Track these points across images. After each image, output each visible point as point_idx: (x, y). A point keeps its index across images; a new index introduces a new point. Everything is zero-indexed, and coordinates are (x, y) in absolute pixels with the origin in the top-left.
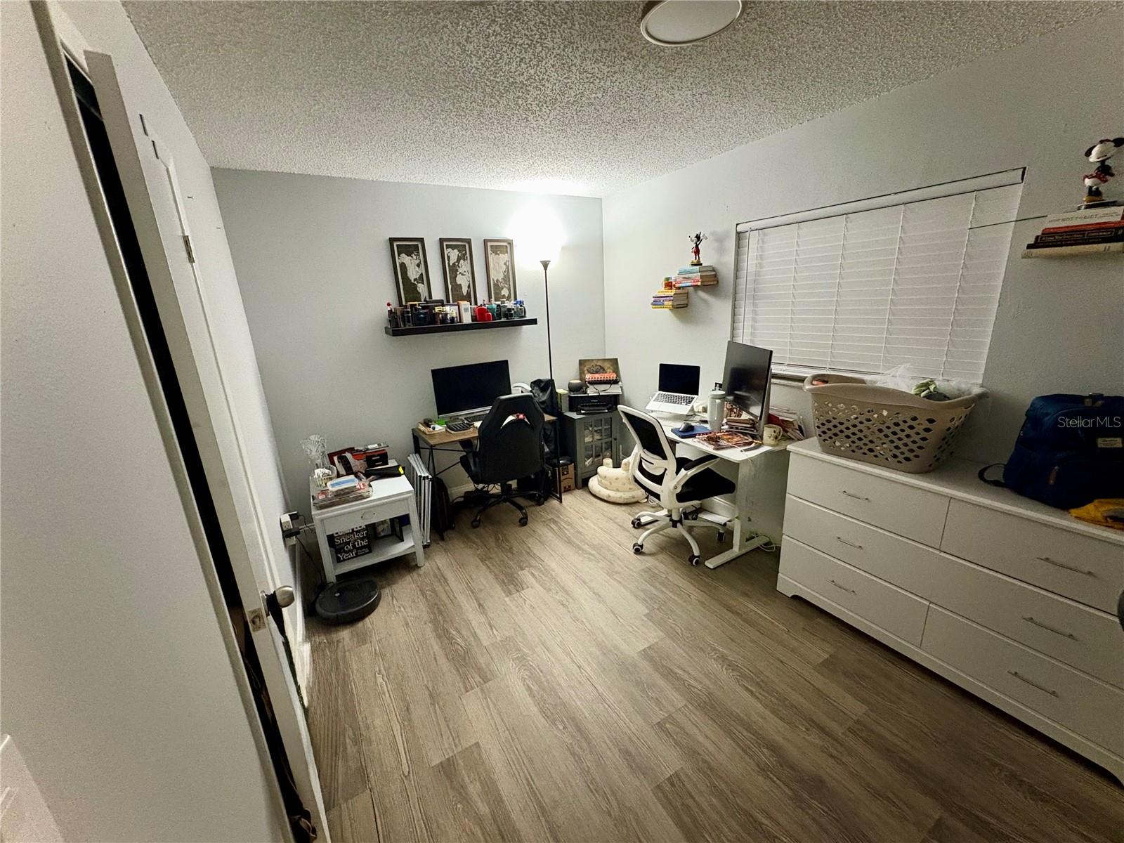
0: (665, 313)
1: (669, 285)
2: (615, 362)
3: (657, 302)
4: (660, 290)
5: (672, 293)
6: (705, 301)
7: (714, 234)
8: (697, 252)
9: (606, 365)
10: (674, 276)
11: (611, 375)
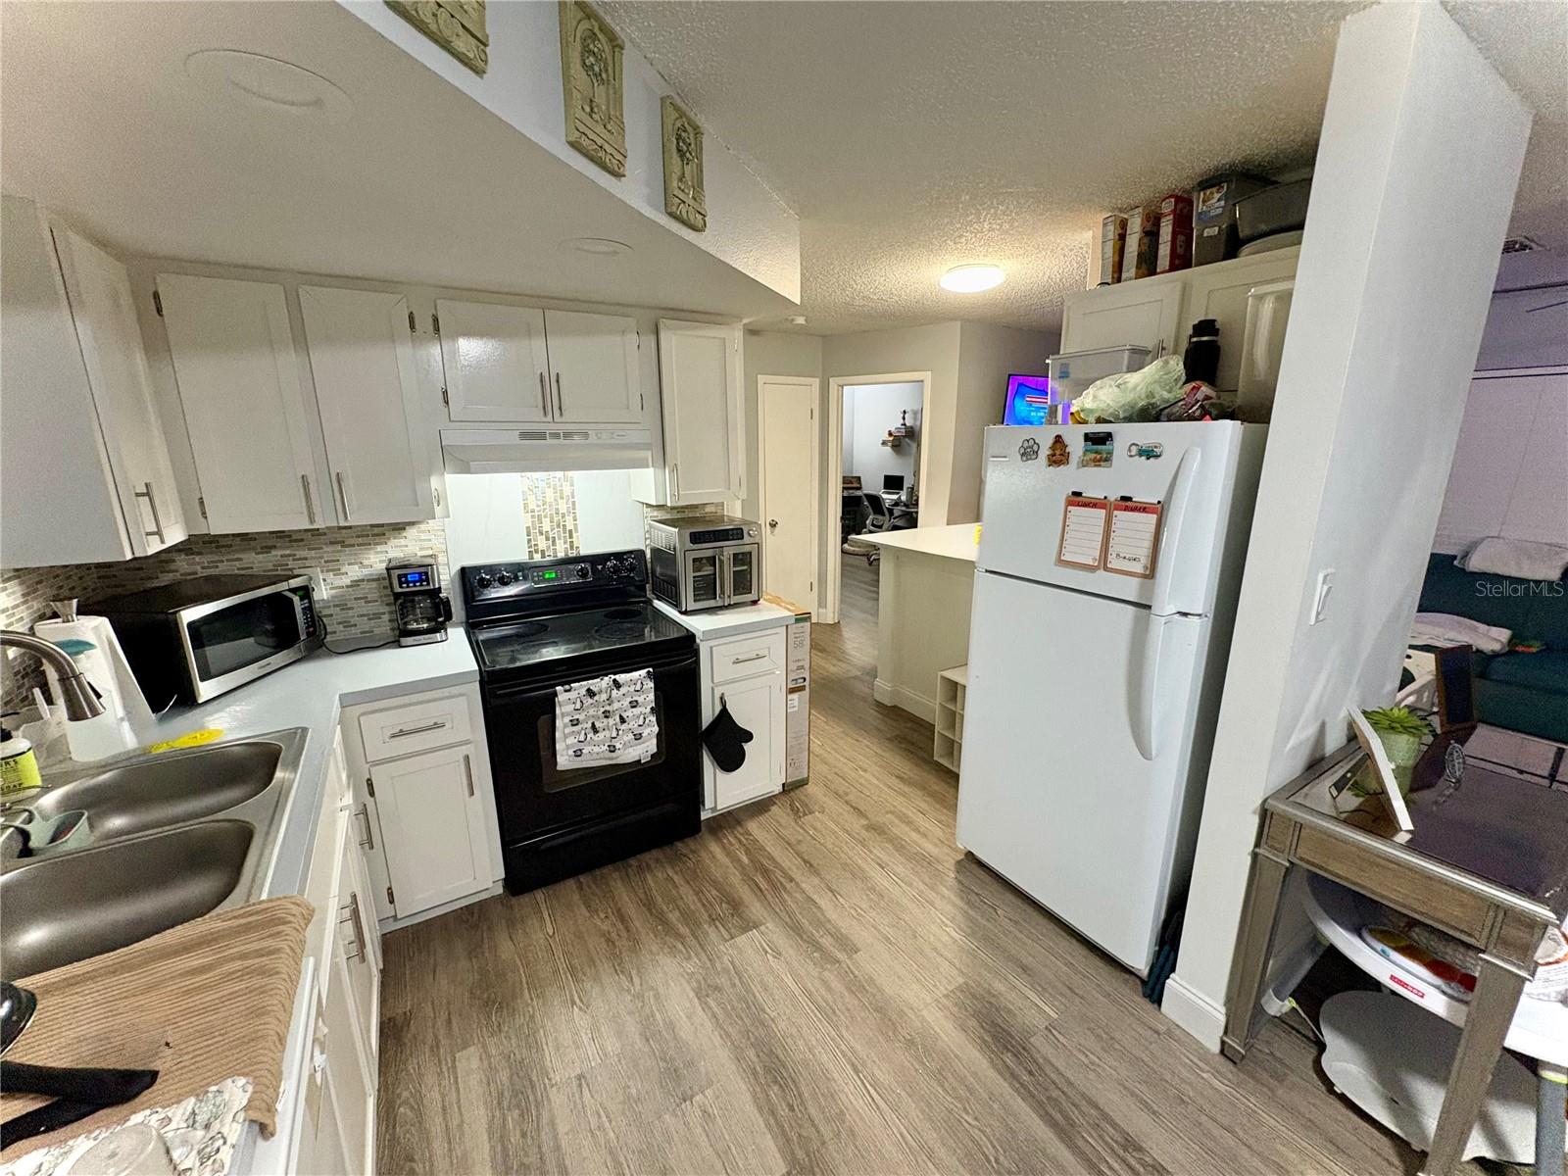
0: (888, 449)
1: (890, 434)
2: (859, 478)
3: (884, 443)
4: (886, 437)
5: (891, 439)
6: (908, 444)
7: (912, 410)
8: (904, 419)
9: (853, 480)
10: (893, 430)
11: (855, 485)
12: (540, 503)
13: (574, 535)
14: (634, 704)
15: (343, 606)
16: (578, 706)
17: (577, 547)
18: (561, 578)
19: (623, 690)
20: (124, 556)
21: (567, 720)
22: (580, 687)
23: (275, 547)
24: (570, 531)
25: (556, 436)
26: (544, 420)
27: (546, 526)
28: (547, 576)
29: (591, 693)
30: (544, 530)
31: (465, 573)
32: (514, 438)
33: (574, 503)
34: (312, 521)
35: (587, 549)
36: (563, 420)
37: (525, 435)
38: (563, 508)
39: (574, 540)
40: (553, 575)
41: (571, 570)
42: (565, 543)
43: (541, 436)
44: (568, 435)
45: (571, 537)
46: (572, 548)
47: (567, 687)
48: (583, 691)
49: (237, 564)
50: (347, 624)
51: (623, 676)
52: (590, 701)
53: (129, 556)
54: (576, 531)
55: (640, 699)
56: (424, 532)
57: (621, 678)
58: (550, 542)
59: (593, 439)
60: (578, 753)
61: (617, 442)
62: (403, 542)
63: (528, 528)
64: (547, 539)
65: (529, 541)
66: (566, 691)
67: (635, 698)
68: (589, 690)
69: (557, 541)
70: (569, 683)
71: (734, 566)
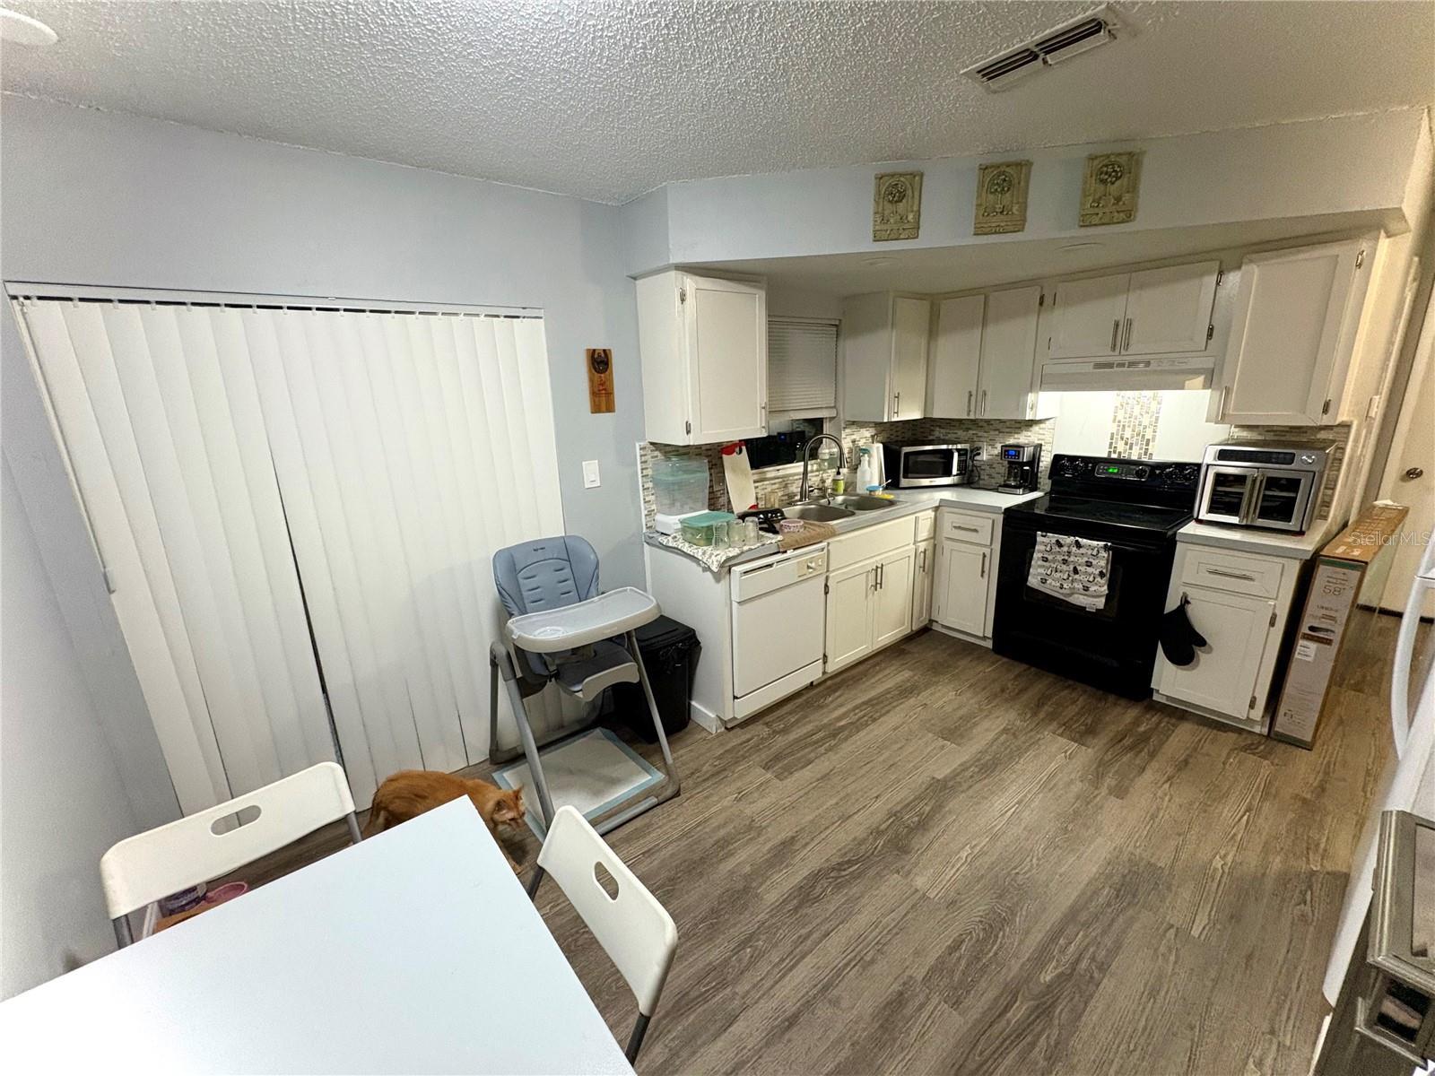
12: (1127, 416)
13: (1151, 444)
14: (1089, 564)
15: (991, 466)
16: (1048, 549)
17: (1151, 454)
18: (1121, 475)
19: (1082, 550)
20: (883, 419)
21: (1040, 555)
22: (1052, 537)
23: (970, 429)
24: (1148, 440)
25: (1122, 365)
26: (1113, 354)
27: (1128, 434)
28: (1111, 470)
29: (1059, 544)
30: (1125, 437)
31: (1057, 458)
32: (1089, 368)
33: (1157, 419)
34: (968, 415)
35: (1158, 457)
36: (1127, 353)
37: (1098, 366)
38: (1146, 421)
39: (1150, 447)
40: (1116, 471)
41: (1131, 469)
42: (1141, 449)
43: (1110, 365)
44: (1131, 364)
45: (1147, 444)
46: (1145, 454)
47: (1044, 534)
48: (1054, 541)
49: (955, 436)
50: (990, 476)
51: (1085, 540)
52: (1058, 549)
53: (886, 420)
54: (1154, 441)
55: (1094, 562)
56: (1043, 429)
57: (1083, 541)
58: (1128, 447)
59: (1153, 366)
60: (1044, 581)
61: (1177, 368)
62: (1029, 434)
63: (1112, 434)
64: (1126, 444)
65: (1111, 444)
66: (1042, 536)
67: (1090, 560)
68: (1057, 541)
69: (1134, 447)
70: (1047, 532)
71: (1266, 489)
